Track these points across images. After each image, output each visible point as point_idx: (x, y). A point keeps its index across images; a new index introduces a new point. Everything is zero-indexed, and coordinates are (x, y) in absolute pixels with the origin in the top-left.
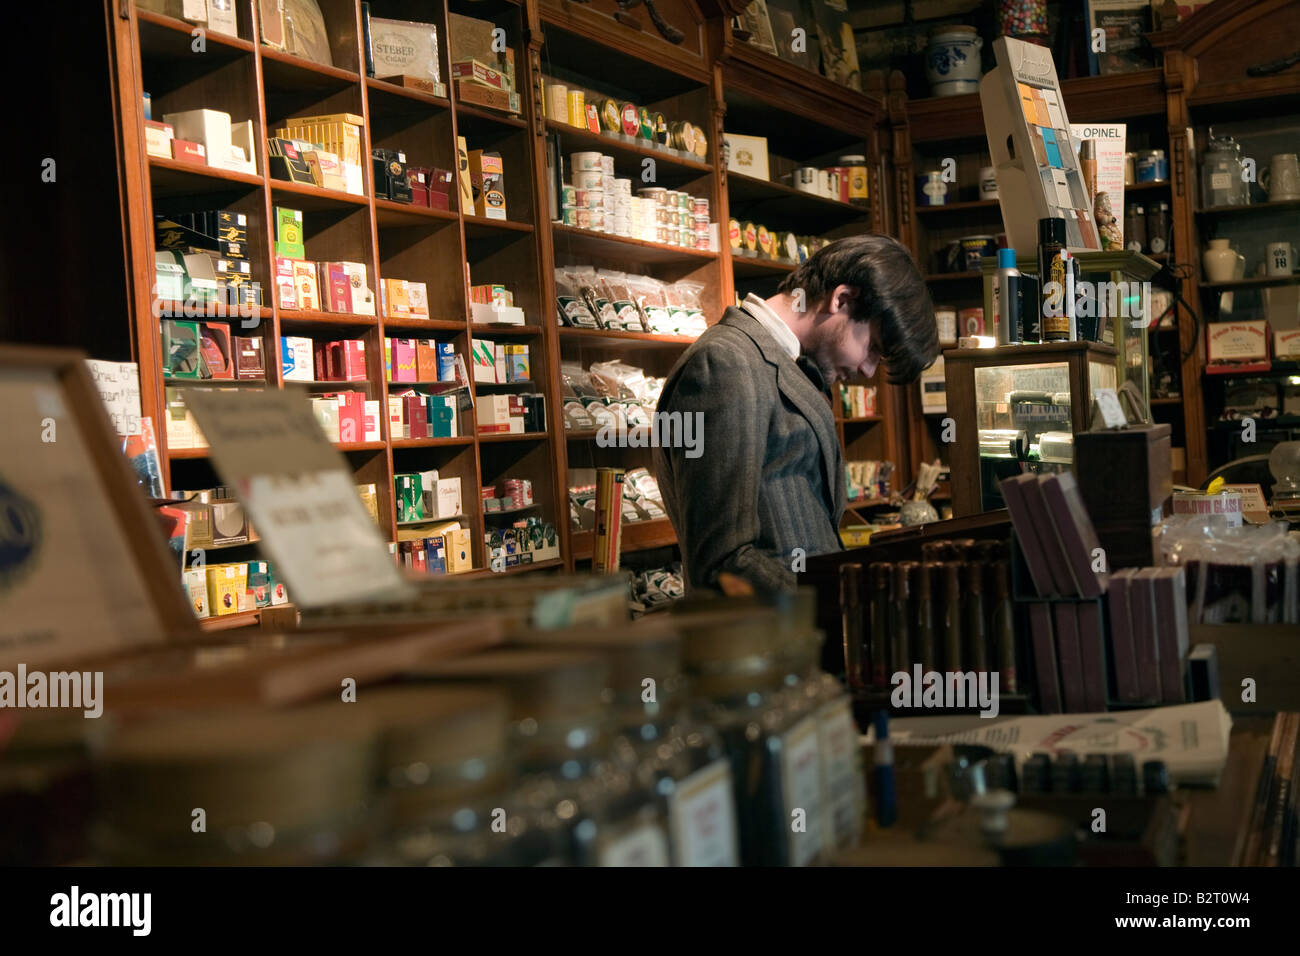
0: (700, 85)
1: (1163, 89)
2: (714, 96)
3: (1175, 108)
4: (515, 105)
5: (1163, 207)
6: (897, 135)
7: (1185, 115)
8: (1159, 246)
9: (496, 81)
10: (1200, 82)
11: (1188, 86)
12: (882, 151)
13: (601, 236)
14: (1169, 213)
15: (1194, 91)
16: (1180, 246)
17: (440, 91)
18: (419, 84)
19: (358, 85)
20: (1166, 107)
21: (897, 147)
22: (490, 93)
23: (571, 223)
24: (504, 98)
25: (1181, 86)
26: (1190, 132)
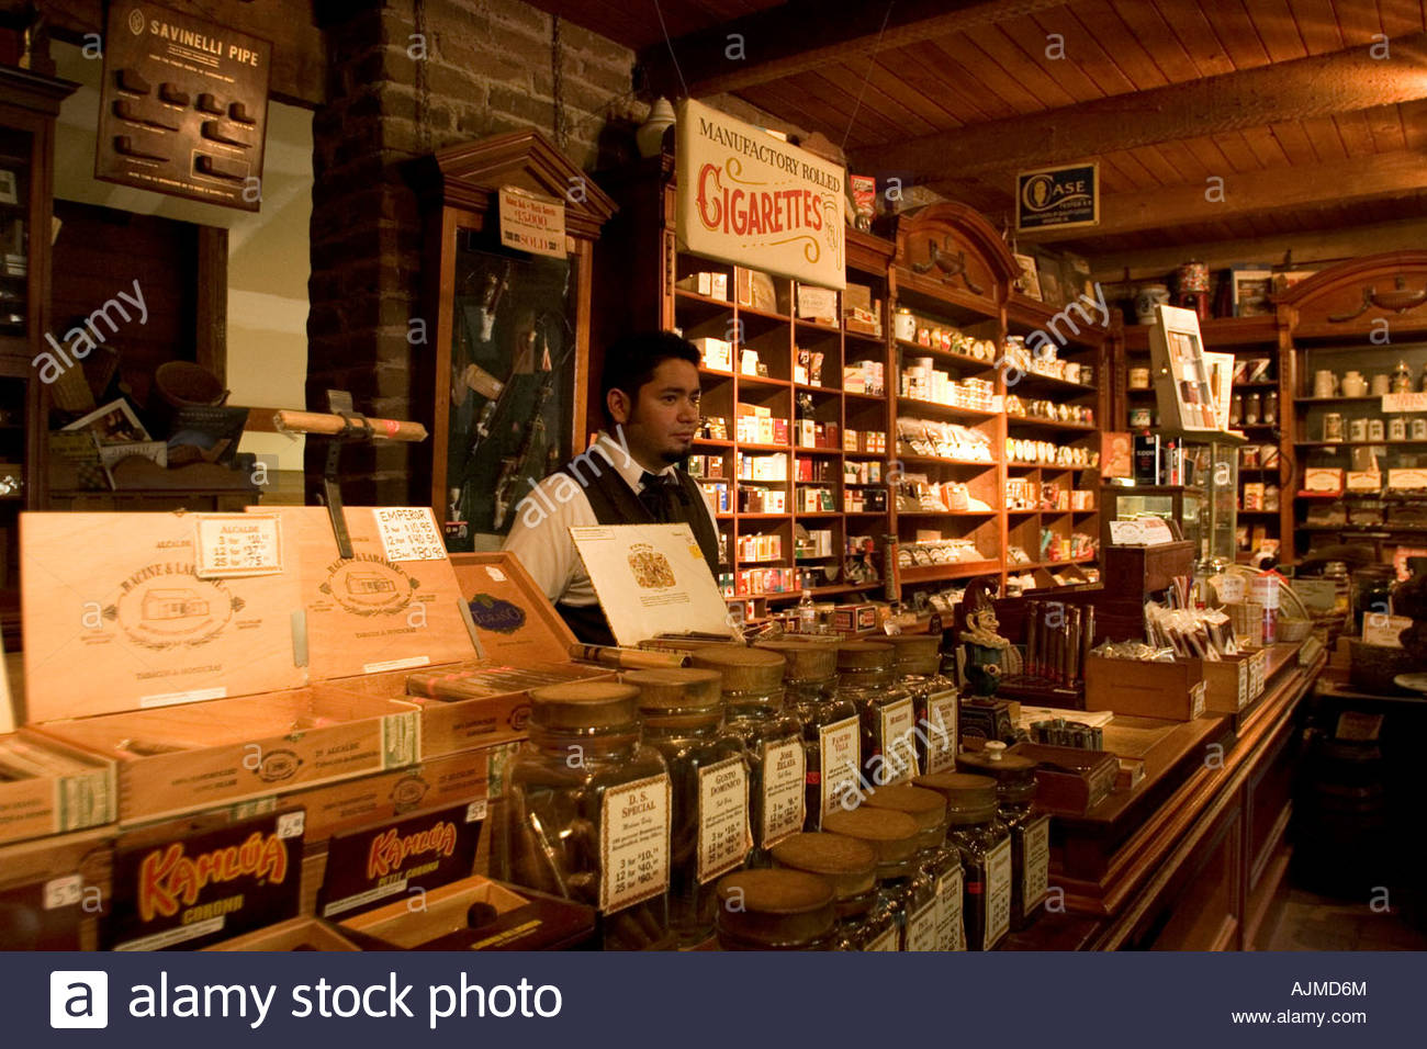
0: (992, 318)
1: (1276, 327)
2: (1001, 324)
3: (1284, 339)
4: (878, 332)
5: (1274, 396)
6: (1117, 347)
7: (1290, 345)
8: (1270, 418)
9: (869, 319)
10: (1300, 323)
11: (1292, 325)
12: (1106, 354)
13: (924, 403)
14: (1278, 399)
15: (1296, 329)
16: (1284, 420)
17: (835, 324)
18: (824, 321)
19: (789, 323)
20: (1278, 337)
21: (1116, 353)
22: (864, 325)
23: (905, 395)
24: (872, 328)
25: (1287, 325)
26: (1293, 353)
